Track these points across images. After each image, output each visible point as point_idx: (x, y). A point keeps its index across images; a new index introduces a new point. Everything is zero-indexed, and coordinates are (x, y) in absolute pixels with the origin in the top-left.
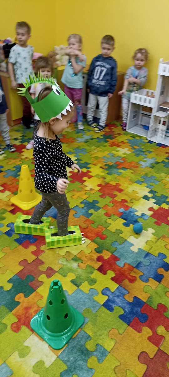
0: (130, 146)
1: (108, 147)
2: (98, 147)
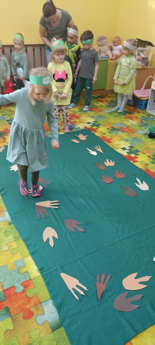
0: (140, 120)
1: (123, 118)
2: (115, 117)
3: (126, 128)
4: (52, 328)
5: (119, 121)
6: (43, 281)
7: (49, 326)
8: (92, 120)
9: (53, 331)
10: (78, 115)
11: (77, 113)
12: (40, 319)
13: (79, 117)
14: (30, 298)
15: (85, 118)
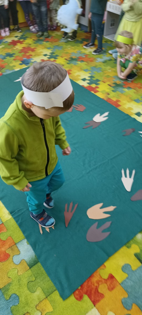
1: (81, 47)
3: (84, 57)
4: (29, 265)
5: (77, 50)
6: (15, 223)
7: (26, 264)
8: (48, 52)
9: (30, 268)
10: (33, 47)
11: (32, 45)
12: (16, 259)
13: (35, 50)
14: (4, 241)
15: (41, 50)
